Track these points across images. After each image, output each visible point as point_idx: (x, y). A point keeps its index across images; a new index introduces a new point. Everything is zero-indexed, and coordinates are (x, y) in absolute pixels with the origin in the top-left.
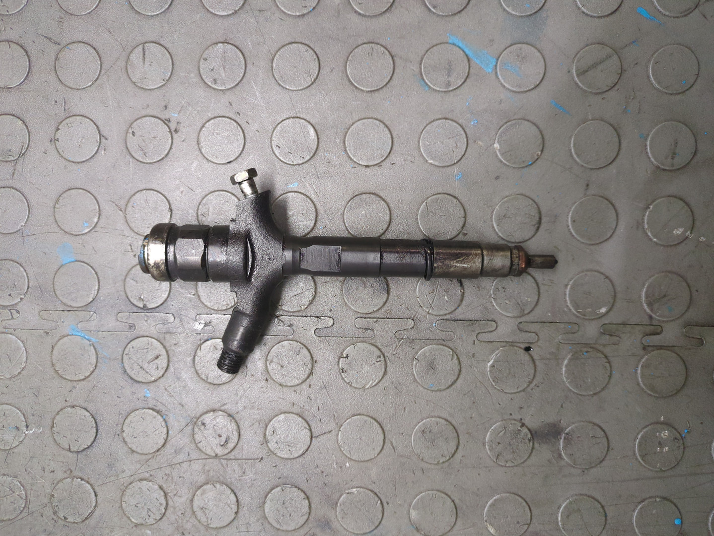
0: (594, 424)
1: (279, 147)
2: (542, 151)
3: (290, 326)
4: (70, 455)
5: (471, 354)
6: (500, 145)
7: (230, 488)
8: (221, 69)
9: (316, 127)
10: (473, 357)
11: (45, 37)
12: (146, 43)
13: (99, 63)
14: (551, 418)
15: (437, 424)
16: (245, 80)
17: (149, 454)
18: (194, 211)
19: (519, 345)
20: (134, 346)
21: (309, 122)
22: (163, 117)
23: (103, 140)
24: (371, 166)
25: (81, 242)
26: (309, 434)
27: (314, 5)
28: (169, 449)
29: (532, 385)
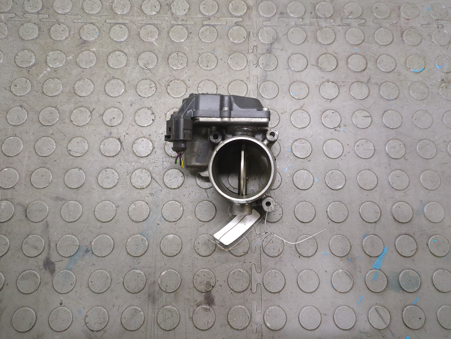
0: (214, 323)
1: (332, 173)
2: (340, 292)
5: (245, 261)
8: (363, 149)
9: (342, 189)
11: (370, 78)
13: (361, 99)
14: (216, 300)
16: (360, 158)
19: (250, 284)
21: (344, 186)
22: (341, 124)
23: (330, 100)
24: (327, 213)
25: (286, 92)
27: (394, 188)
29: (231, 291)
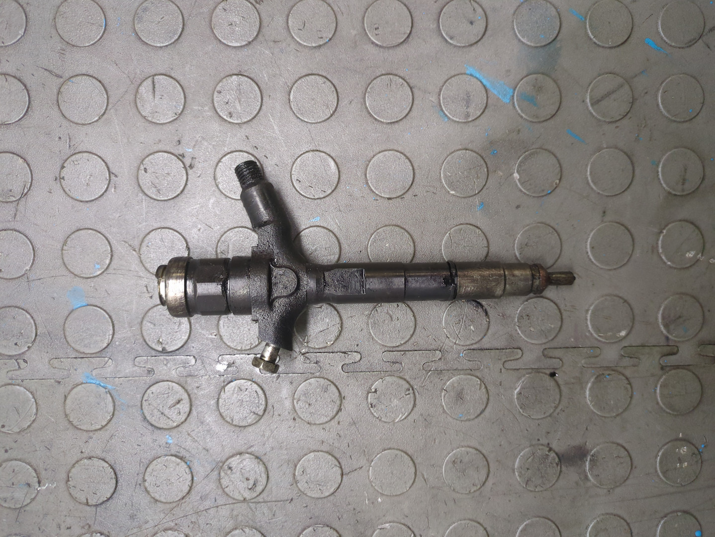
0: (618, 444)
1: (300, 182)
2: (560, 180)
3: (317, 363)
4: (88, 508)
5: (498, 383)
6: (519, 174)
7: (260, 532)
8: (237, 102)
9: (337, 160)
10: (500, 385)
11: (46, 70)
12: (155, 75)
13: (106, 96)
14: (577, 441)
15: (468, 454)
16: (261, 113)
17: (174, 502)
18: (213, 249)
19: (544, 371)
20: (154, 391)
21: (329, 155)
22: (176, 152)
23: (113, 177)
24: (394, 198)
25: (93, 285)
26: (339, 472)
27: (330, 36)
28: (194, 497)
29: (558, 410)
